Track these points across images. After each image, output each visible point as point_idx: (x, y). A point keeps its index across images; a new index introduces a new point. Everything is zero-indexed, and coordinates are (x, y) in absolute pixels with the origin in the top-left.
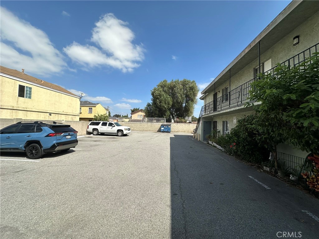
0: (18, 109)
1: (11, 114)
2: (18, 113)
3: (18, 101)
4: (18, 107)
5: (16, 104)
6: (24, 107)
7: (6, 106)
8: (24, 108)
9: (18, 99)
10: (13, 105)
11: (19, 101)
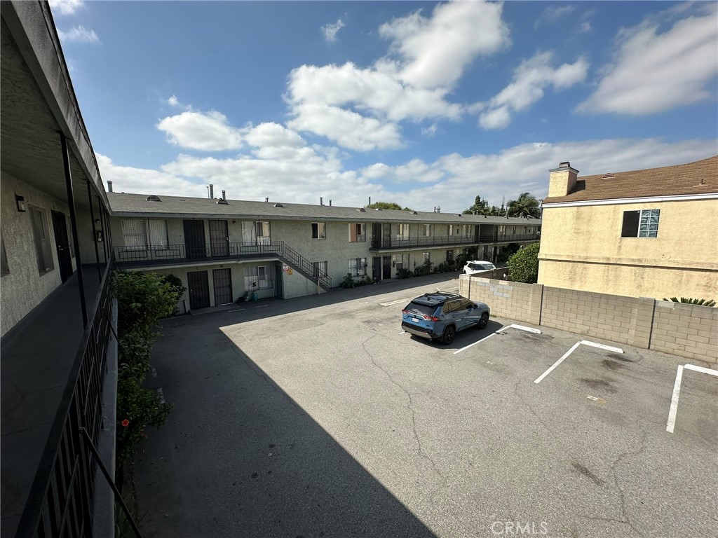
0: (618, 263)
1: (606, 272)
2: (620, 271)
3: (620, 247)
4: (620, 259)
5: (616, 253)
6: (633, 257)
7: (595, 258)
8: (633, 260)
9: (620, 242)
10: (608, 256)
11: (623, 246)
